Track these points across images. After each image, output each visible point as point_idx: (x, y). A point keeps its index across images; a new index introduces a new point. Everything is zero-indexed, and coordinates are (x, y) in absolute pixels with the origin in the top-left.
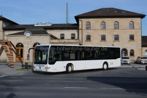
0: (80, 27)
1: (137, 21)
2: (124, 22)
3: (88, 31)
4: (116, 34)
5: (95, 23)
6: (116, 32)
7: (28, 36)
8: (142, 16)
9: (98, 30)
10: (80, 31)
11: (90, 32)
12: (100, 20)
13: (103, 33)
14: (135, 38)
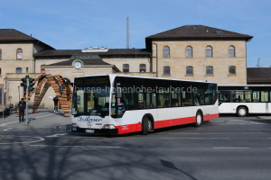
0: (154, 54)
1: (240, 45)
2: (221, 47)
3: (167, 60)
4: (209, 64)
5: (177, 47)
6: (209, 62)
7: (77, 67)
8: (247, 38)
9: (180, 58)
10: (154, 60)
11: (169, 62)
12: (185, 44)
13: (189, 63)
14: (237, 71)
